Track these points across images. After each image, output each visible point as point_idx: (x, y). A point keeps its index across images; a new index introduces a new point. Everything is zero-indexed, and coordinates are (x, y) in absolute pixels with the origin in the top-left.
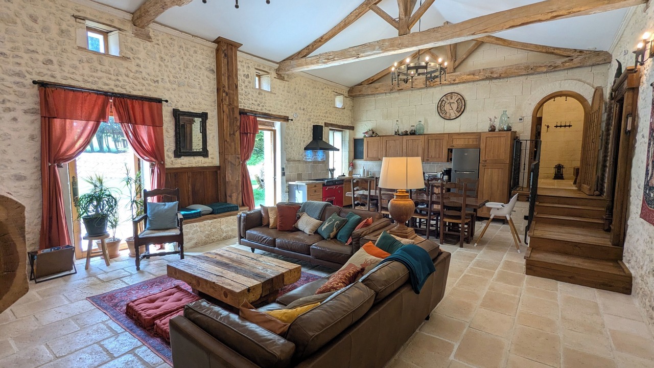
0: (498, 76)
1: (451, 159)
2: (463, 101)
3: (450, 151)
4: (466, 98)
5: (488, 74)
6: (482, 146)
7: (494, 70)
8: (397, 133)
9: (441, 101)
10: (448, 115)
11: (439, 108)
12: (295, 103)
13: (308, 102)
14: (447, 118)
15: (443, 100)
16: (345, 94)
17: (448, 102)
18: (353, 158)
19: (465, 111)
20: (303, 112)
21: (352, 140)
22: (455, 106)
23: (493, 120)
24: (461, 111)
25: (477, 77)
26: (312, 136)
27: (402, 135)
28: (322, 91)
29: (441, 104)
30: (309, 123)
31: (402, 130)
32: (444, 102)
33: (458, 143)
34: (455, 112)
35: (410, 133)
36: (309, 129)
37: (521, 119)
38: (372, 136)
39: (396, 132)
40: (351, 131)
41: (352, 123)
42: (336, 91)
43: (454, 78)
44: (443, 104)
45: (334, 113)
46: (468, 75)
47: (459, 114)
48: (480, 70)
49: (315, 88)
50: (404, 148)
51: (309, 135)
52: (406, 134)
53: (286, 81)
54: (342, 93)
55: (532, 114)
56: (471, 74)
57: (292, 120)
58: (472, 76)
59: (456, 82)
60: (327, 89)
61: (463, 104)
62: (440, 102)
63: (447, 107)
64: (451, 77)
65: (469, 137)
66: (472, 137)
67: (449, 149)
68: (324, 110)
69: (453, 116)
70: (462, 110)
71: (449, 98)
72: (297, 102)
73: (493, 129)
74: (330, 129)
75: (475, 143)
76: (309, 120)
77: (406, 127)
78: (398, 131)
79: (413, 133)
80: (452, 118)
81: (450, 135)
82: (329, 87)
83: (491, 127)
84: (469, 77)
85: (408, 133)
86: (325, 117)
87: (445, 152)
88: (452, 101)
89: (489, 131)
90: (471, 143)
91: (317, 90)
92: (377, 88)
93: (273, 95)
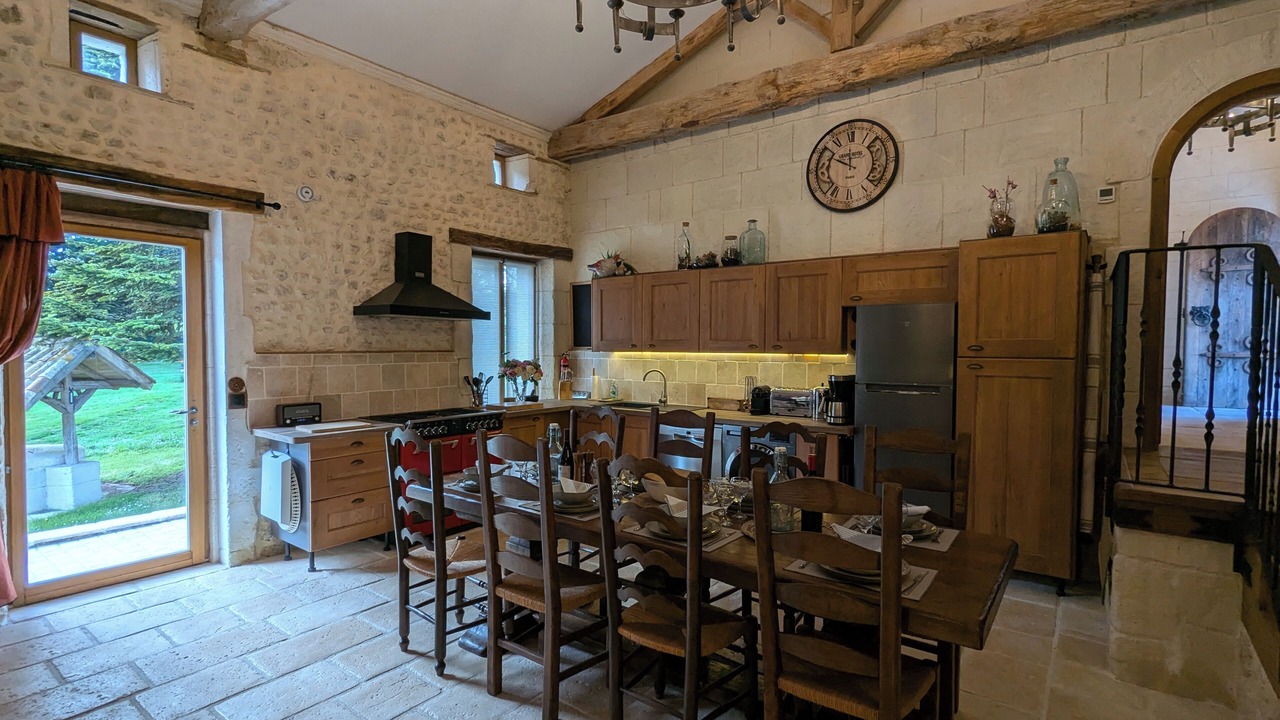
0: (1015, 35)
1: (853, 344)
2: (890, 145)
3: (849, 313)
4: (900, 134)
5: (975, 35)
6: (966, 292)
7: (996, 16)
8: (684, 264)
9: (819, 151)
10: (841, 195)
11: (812, 177)
12: (307, 154)
13: (371, 157)
14: (840, 207)
15: (826, 148)
16: (536, 149)
17: (842, 151)
18: (571, 341)
19: (898, 178)
20: (348, 186)
21: (569, 288)
22: (863, 164)
23: (1001, 195)
24: (885, 179)
25: (938, 49)
26: (393, 268)
27: (698, 267)
28: (438, 129)
29: (819, 160)
30: (378, 225)
31: (699, 252)
32: (827, 154)
33: (877, 288)
34: (866, 183)
35: (723, 260)
36: (377, 246)
37: (1105, 193)
38: (615, 275)
39: (681, 260)
40: (563, 263)
41: (565, 238)
42: (499, 137)
43: (855, 63)
44: (825, 160)
45: (493, 203)
46: (904, 47)
47: (878, 191)
48: (946, 25)
49: (406, 113)
50: (704, 308)
51: (378, 264)
52: (710, 262)
53: (254, 68)
54: (525, 145)
55: (1150, 170)
56: (916, 43)
57: (277, 206)
58: (918, 50)
59: (865, 76)
60: (463, 127)
61: (892, 154)
62: (815, 156)
63: (837, 172)
64: (845, 63)
65: (913, 264)
66: (924, 264)
67: (845, 310)
68: (449, 189)
69: (858, 198)
70: (888, 175)
71: (844, 139)
72: (316, 150)
73: (1002, 228)
74: (475, 253)
75: (934, 285)
76: (380, 216)
77: (709, 242)
78: (688, 256)
79: (733, 260)
80: (855, 205)
81: (849, 264)
82: (468, 118)
83: (995, 220)
84: (908, 52)
85: (719, 260)
86: (452, 210)
87: (834, 317)
88: (854, 147)
89: (992, 236)
90: (921, 286)
91: (416, 125)
92: (625, 126)
93: (179, 111)
